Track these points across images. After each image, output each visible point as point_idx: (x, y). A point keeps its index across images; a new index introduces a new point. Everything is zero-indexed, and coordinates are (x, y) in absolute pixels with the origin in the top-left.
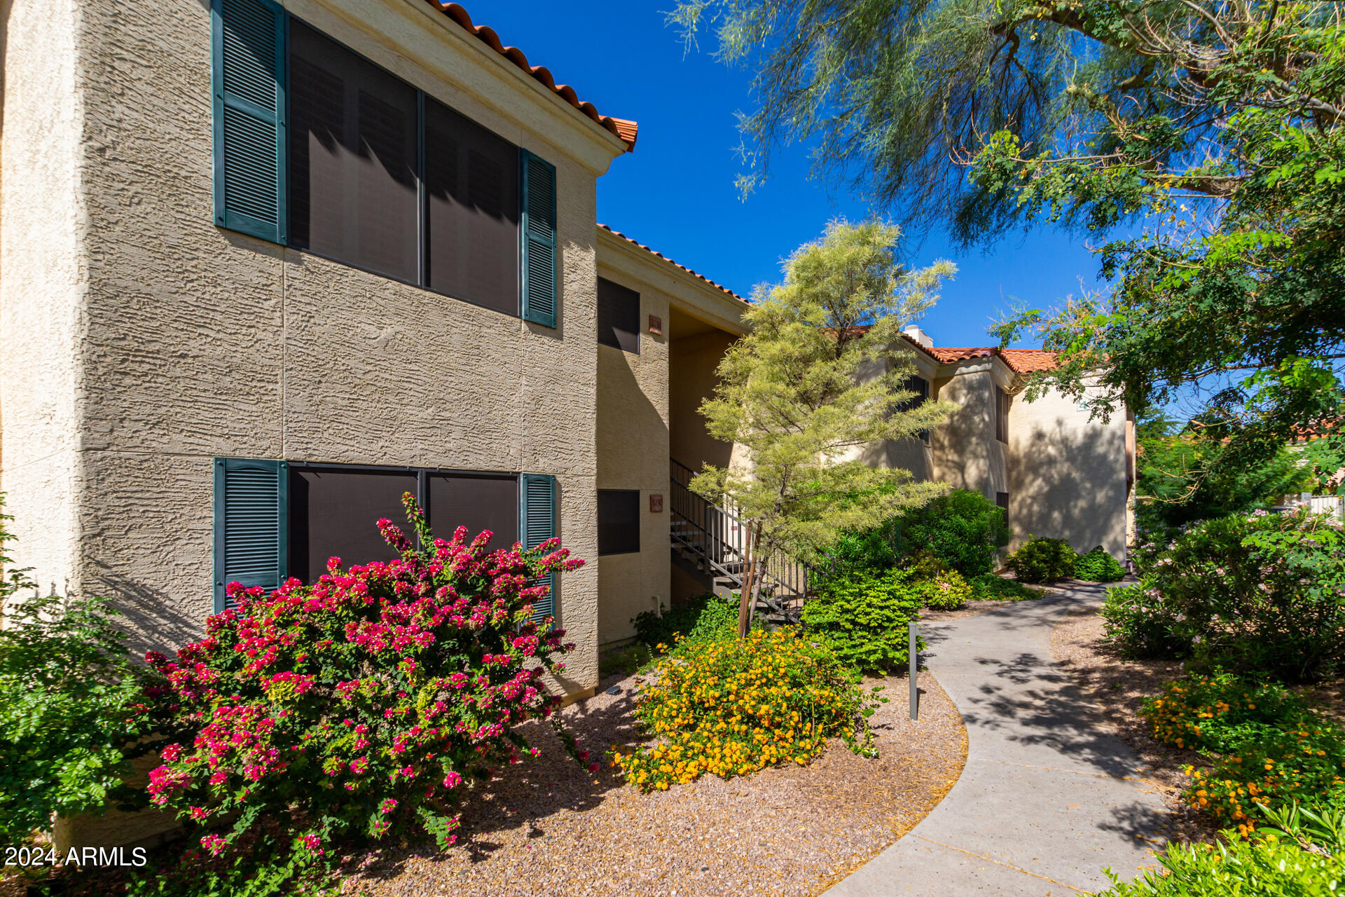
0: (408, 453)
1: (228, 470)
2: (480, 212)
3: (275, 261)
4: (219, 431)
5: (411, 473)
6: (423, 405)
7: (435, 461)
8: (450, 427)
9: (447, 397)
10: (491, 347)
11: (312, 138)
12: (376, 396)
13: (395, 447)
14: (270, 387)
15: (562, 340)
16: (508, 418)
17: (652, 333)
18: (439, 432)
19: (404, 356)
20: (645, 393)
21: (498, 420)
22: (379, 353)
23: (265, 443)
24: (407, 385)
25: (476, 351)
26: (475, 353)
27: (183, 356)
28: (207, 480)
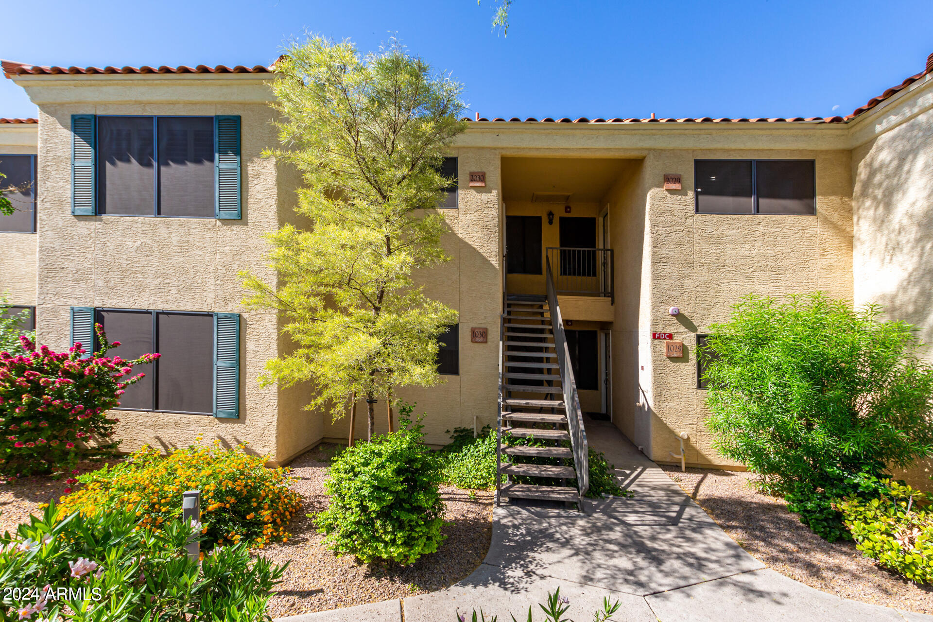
0: (147, 303)
1: (74, 312)
2: (188, 163)
3: (93, 223)
4: (73, 296)
5: (148, 312)
6: (156, 277)
7: (161, 306)
8: (169, 288)
9: (168, 272)
10: (196, 239)
11: (107, 164)
12: (132, 275)
13: (141, 300)
14: (90, 276)
15: (247, 225)
16: (207, 280)
17: (472, 187)
18: (163, 290)
19: (145, 253)
20: (467, 240)
21: (199, 281)
22: (134, 254)
23: (88, 300)
24: (147, 268)
25: (186, 244)
26: (185, 246)
27: (63, 268)
28: (67, 316)
